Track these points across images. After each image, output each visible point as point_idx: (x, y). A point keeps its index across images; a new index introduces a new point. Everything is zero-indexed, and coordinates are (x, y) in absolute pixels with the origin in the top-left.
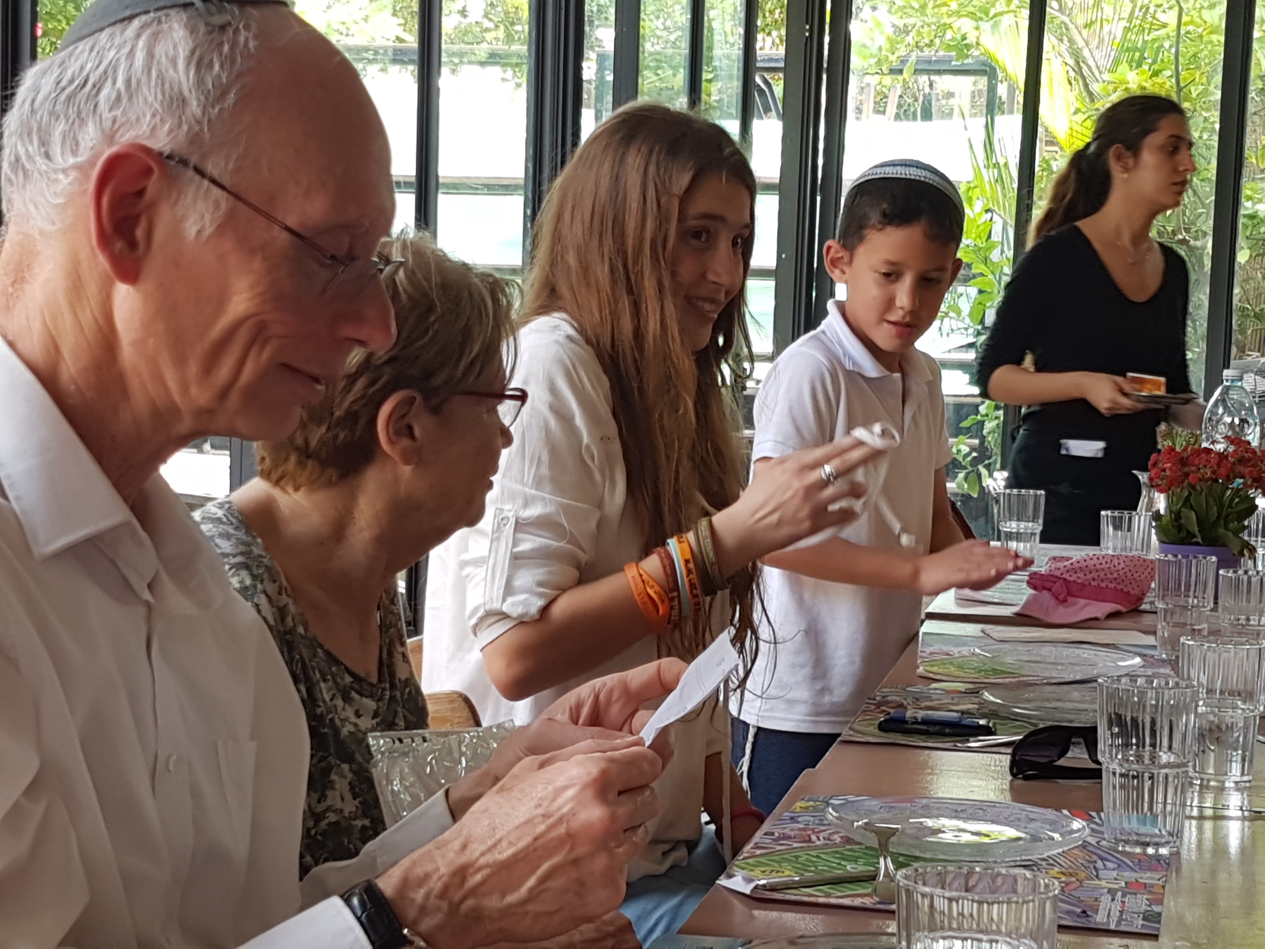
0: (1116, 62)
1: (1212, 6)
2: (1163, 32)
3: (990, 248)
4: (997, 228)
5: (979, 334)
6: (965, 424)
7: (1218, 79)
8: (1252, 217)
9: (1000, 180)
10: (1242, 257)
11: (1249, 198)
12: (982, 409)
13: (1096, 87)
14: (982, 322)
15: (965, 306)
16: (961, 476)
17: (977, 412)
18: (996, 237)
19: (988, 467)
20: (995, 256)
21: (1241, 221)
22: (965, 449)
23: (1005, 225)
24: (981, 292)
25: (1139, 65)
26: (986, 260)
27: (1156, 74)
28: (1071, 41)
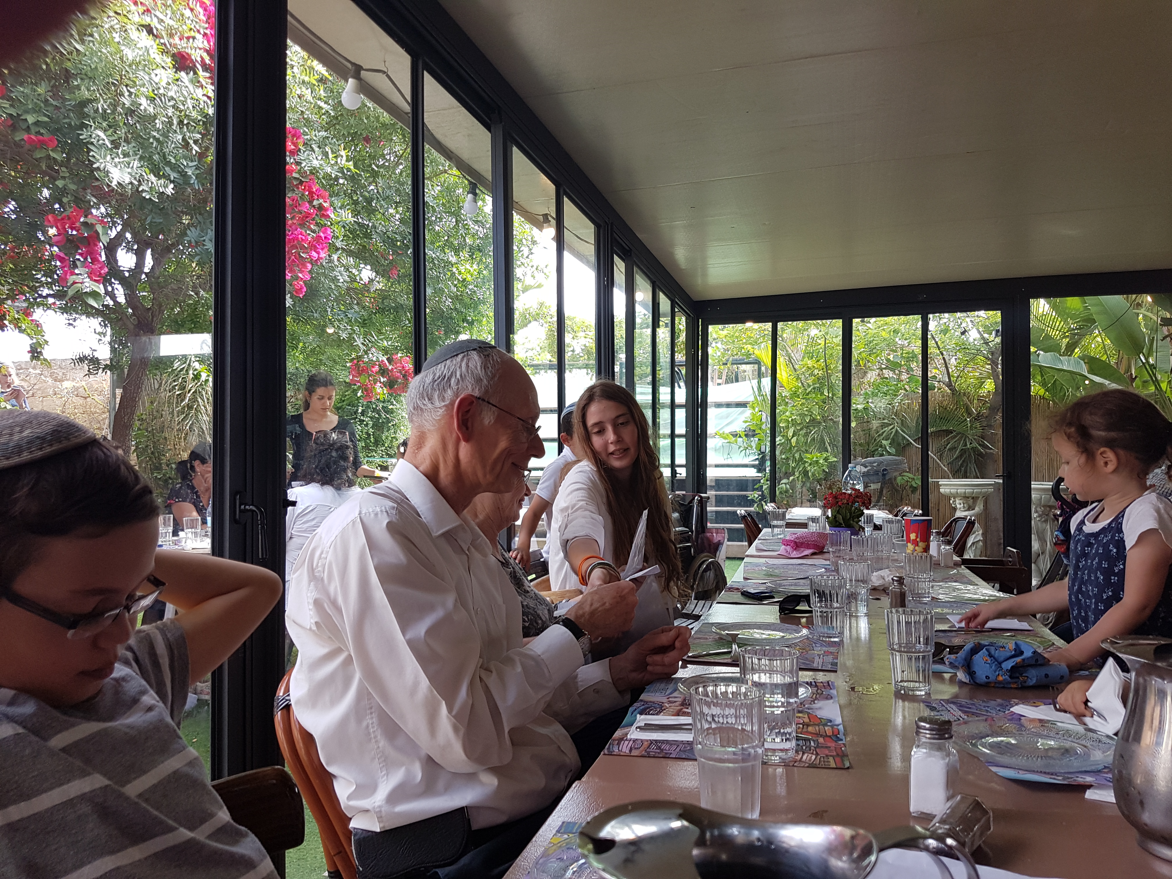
0: (804, 357)
1: (836, 337)
2: (819, 347)
3: (762, 424)
4: (764, 417)
5: (759, 454)
6: (756, 487)
7: (841, 362)
8: (856, 410)
9: (764, 400)
10: (853, 424)
11: (854, 403)
12: (762, 481)
13: (796, 367)
14: (760, 450)
15: (753, 444)
16: (756, 505)
17: (760, 482)
18: (763, 420)
19: (765, 502)
20: (764, 427)
21: (852, 411)
22: (756, 496)
23: (767, 416)
24: (759, 440)
25: (812, 358)
26: (760, 429)
27: (818, 361)
28: (787, 351)
